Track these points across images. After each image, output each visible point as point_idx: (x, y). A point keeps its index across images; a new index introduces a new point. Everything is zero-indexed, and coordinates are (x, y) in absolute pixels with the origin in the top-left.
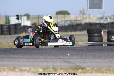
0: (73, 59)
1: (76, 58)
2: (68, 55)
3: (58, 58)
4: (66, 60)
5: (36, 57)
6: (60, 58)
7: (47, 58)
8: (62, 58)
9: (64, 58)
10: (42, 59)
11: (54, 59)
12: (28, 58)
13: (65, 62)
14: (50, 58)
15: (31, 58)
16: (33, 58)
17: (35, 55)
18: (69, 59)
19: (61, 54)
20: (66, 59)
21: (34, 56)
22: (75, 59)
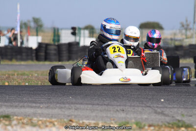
0: (170, 108)
1: (176, 106)
2: (162, 100)
3: (144, 105)
4: (159, 110)
5: (106, 103)
6: (148, 105)
7: (125, 106)
8: (152, 106)
9: (155, 106)
10: (117, 106)
11: (138, 106)
12: (94, 104)
13: (156, 112)
14: (130, 106)
15: (98, 104)
16: (101, 105)
17: (105, 99)
18: (163, 108)
19: (150, 99)
20: (157, 107)
21: (104, 101)
22: (174, 107)
